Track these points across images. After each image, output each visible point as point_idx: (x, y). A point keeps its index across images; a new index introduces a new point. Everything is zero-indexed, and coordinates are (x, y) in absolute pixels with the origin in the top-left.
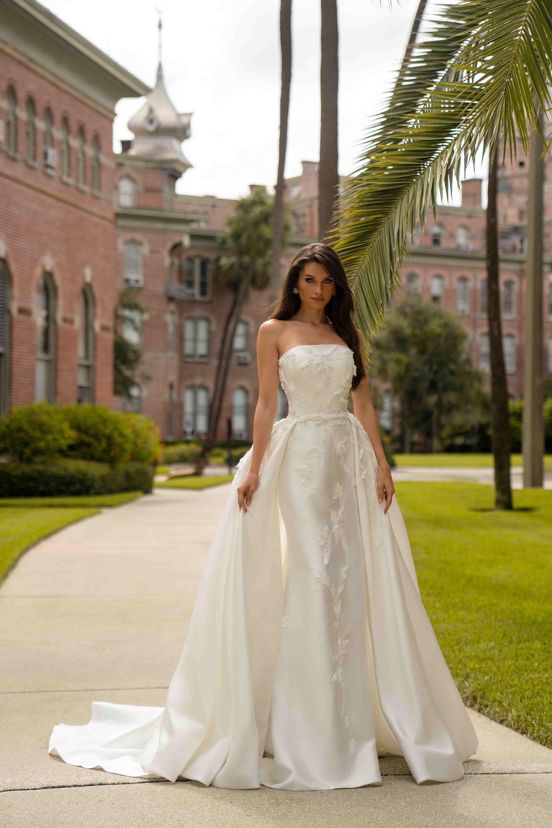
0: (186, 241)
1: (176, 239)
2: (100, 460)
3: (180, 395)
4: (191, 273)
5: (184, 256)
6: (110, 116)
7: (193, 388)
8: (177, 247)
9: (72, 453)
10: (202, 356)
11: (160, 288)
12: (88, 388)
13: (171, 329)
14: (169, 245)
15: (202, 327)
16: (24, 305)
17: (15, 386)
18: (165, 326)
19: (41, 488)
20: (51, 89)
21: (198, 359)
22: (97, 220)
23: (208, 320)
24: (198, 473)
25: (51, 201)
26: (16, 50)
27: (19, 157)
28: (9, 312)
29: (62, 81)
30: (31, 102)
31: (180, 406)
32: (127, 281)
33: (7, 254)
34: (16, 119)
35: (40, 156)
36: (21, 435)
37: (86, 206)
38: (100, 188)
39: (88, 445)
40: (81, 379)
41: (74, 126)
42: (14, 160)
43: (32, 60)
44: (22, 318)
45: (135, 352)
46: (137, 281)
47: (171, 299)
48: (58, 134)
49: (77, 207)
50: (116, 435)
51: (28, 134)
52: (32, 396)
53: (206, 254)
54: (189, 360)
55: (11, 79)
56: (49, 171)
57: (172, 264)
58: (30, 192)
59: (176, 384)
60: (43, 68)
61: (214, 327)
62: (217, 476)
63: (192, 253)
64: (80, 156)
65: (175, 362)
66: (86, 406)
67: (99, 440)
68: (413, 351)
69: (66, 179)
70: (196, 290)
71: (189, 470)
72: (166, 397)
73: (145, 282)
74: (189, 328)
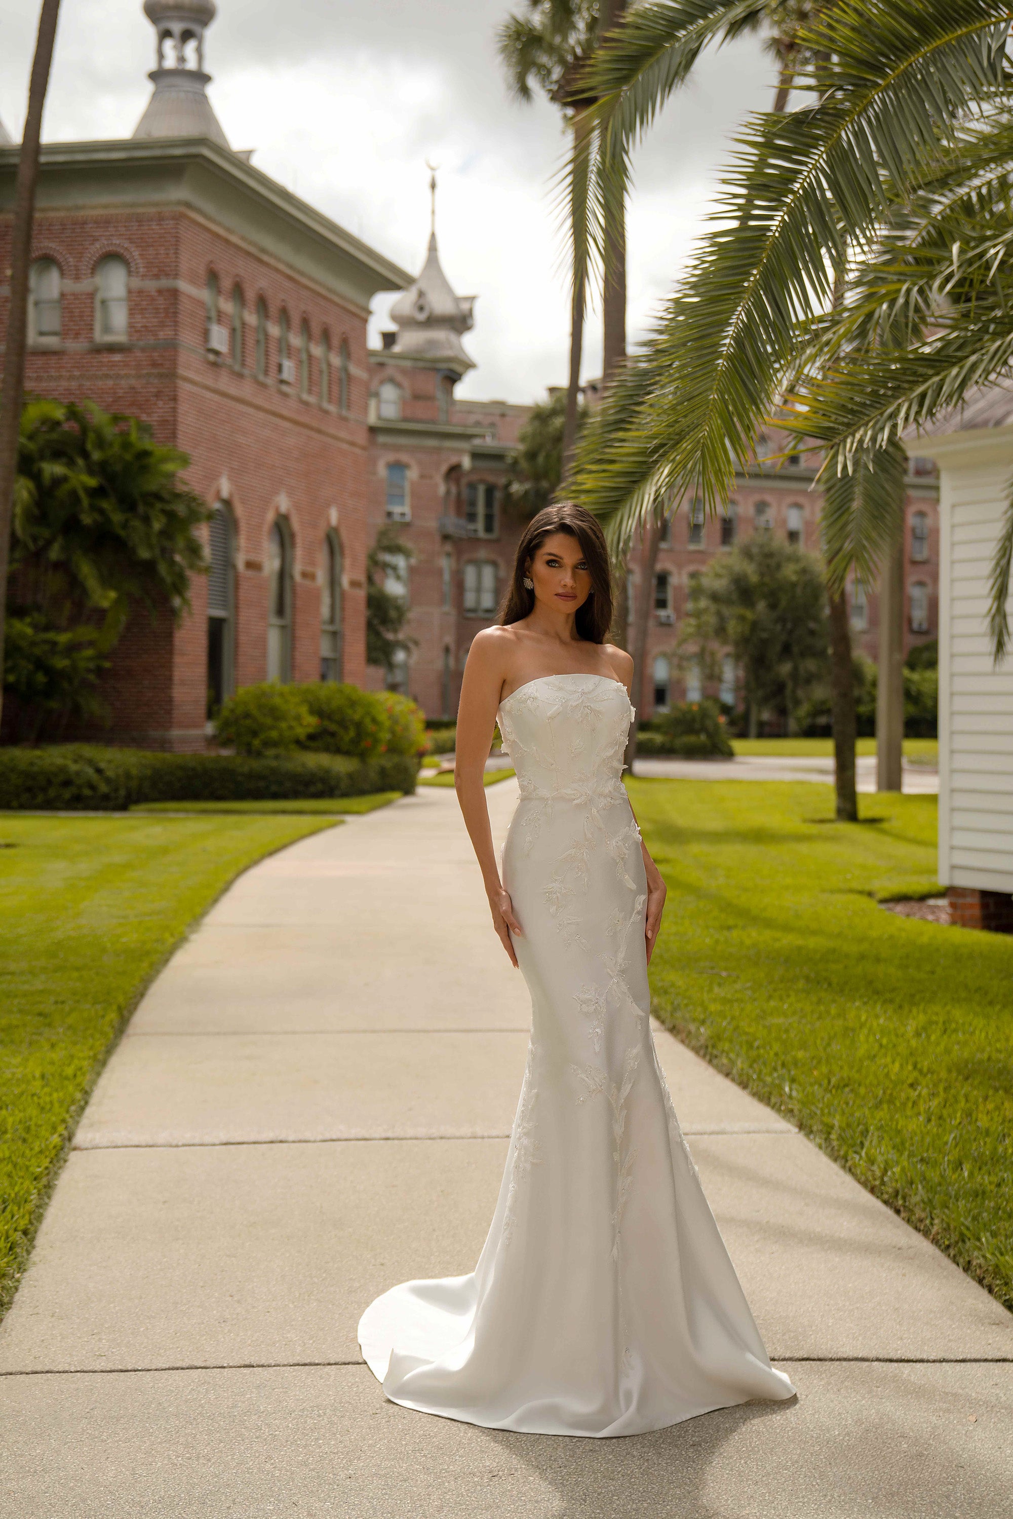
0: (466, 462)
1: (454, 460)
2: (347, 753)
3: (458, 661)
4: (473, 503)
5: (464, 481)
6: (363, 314)
8: (454, 471)
9: (312, 744)
10: (488, 611)
11: (431, 524)
12: (335, 660)
13: (447, 577)
14: (444, 468)
15: (488, 573)
16: (252, 557)
17: (242, 659)
18: (440, 572)
19: (274, 788)
20: (288, 284)
21: (481, 614)
22: (345, 446)
23: (494, 564)
25: (287, 425)
26: (243, 238)
27: (246, 372)
28: (234, 567)
29: (302, 273)
30: (262, 303)
32: (389, 514)
33: (231, 495)
34: (244, 324)
35: (273, 369)
36: (248, 722)
37: (332, 431)
38: (349, 407)
39: (333, 734)
40: (325, 649)
41: (316, 329)
42: (240, 376)
43: (263, 250)
44: (250, 573)
45: (398, 609)
46: (403, 515)
47: (446, 537)
48: (296, 340)
49: (319, 431)
50: (367, 721)
51: (258, 342)
52: (262, 672)
53: (491, 479)
54: (471, 615)
55: (237, 275)
56: (285, 388)
57: (448, 492)
58: (261, 415)
59: (453, 647)
60: (279, 259)
61: (502, 573)
62: (499, 769)
63: (474, 477)
64: (324, 367)
65: (452, 619)
66: (332, 684)
67: (346, 728)
68: (761, 606)
69: (305, 397)
70: (480, 525)
72: (439, 664)
73: (413, 515)
74: (470, 574)
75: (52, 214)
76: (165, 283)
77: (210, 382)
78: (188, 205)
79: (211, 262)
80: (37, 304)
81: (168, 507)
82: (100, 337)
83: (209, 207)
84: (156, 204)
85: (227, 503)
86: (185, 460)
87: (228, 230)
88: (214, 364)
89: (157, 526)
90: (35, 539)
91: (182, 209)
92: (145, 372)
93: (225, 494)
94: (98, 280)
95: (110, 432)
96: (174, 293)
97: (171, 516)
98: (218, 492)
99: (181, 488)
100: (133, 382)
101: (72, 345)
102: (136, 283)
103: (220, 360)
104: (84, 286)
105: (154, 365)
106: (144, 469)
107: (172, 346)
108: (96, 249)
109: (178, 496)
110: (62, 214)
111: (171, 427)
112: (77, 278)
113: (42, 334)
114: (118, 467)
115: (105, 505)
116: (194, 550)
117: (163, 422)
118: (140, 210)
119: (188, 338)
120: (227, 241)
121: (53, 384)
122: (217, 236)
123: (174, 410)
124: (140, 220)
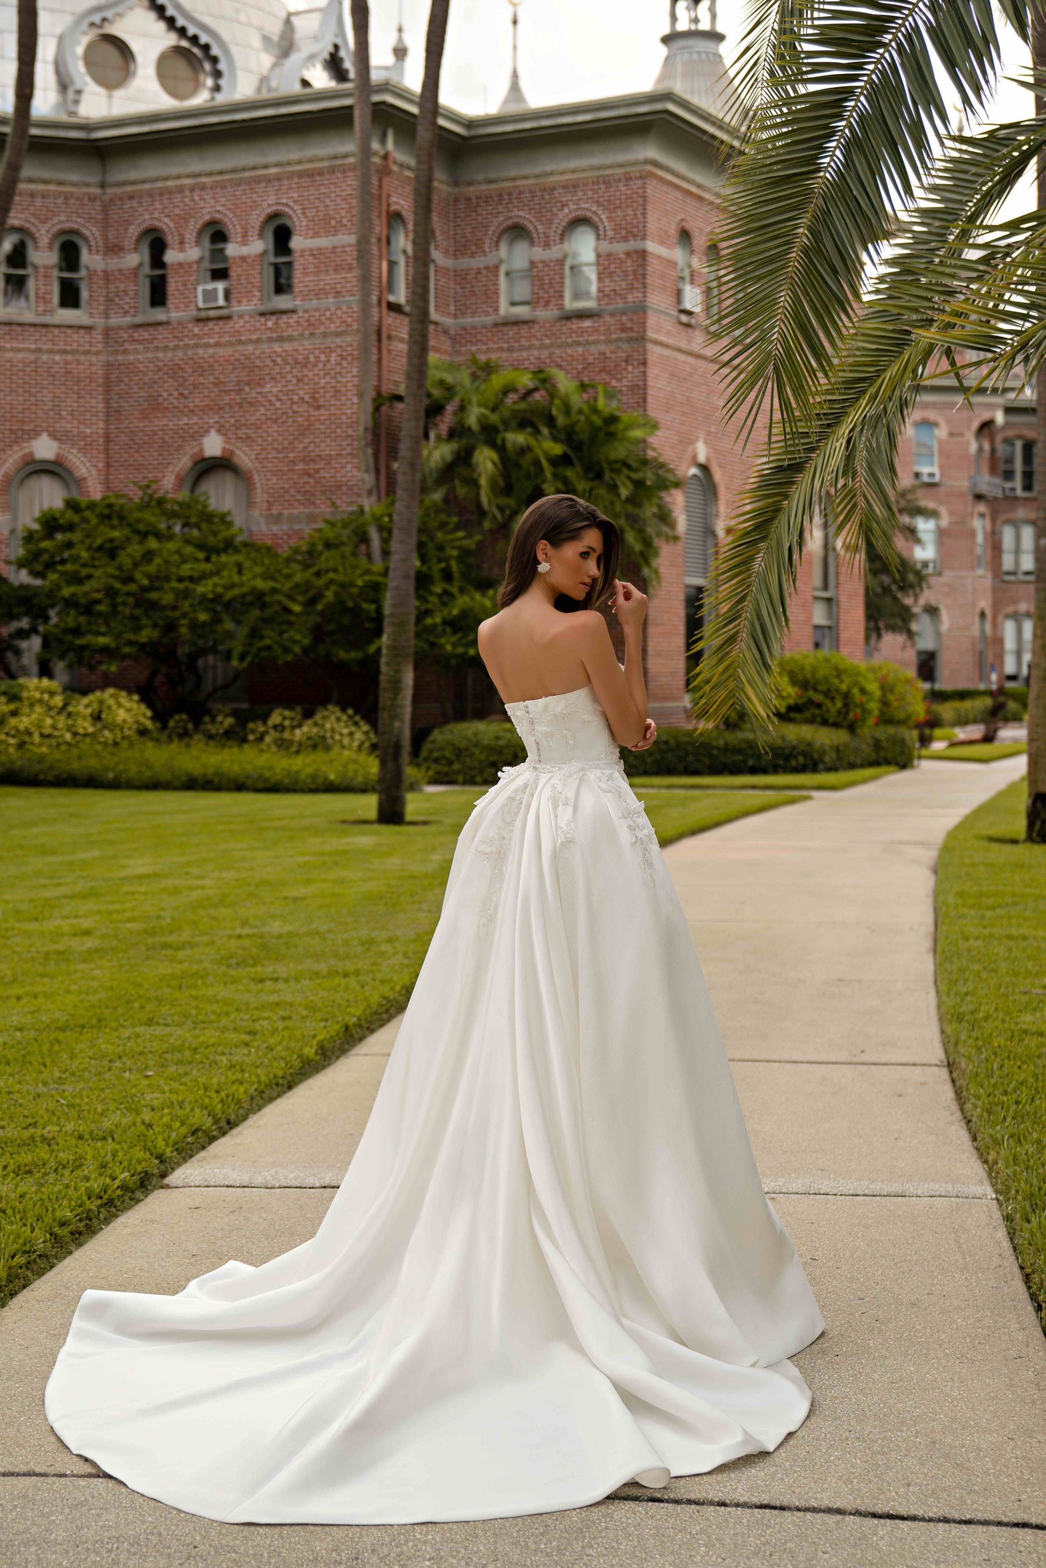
0: (1000, 418)
1: (986, 416)
2: (836, 725)
3: (995, 625)
4: (1010, 461)
5: (999, 438)
7: (1015, 616)
8: (986, 427)
9: (798, 716)
10: (1027, 573)
11: (963, 483)
12: (830, 627)
13: (980, 538)
14: (976, 425)
15: (1028, 534)
16: (732, 523)
18: (972, 534)
19: (751, 763)
21: (1021, 577)
23: (1034, 523)
24: (989, 738)
28: (714, 534)
31: (999, 641)
32: (917, 475)
33: (708, 459)
39: (819, 706)
40: (819, 616)
45: (918, 574)
46: (932, 475)
47: (979, 497)
50: (856, 691)
53: (1030, 434)
54: (1007, 578)
57: (980, 449)
59: (989, 612)
63: (1010, 433)
65: (988, 582)
66: (824, 653)
67: (833, 699)
70: (1018, 483)
71: (976, 731)
72: (975, 630)
73: (942, 475)
74: (1008, 535)
75: (520, 183)
76: (633, 245)
77: (683, 345)
78: (655, 163)
79: (682, 220)
80: (507, 274)
81: (634, 476)
82: (570, 304)
83: (679, 165)
84: (622, 165)
85: (704, 468)
86: (655, 426)
87: (699, 186)
88: (688, 325)
89: (624, 492)
91: (649, 168)
92: (614, 336)
93: (702, 458)
94: (566, 246)
95: (577, 400)
96: (643, 254)
97: (639, 484)
98: (694, 457)
99: (650, 454)
100: (602, 347)
101: (543, 314)
102: (605, 247)
103: (693, 321)
104: (554, 253)
105: (623, 330)
106: (611, 436)
107: (641, 310)
108: (564, 215)
109: (645, 462)
110: (532, 181)
111: (640, 391)
112: (547, 245)
113: (513, 304)
114: (584, 437)
115: (570, 473)
116: (665, 517)
117: (634, 387)
118: (608, 172)
119: (658, 300)
120: (700, 198)
121: (525, 354)
122: (689, 193)
123: (644, 373)
124: (607, 182)
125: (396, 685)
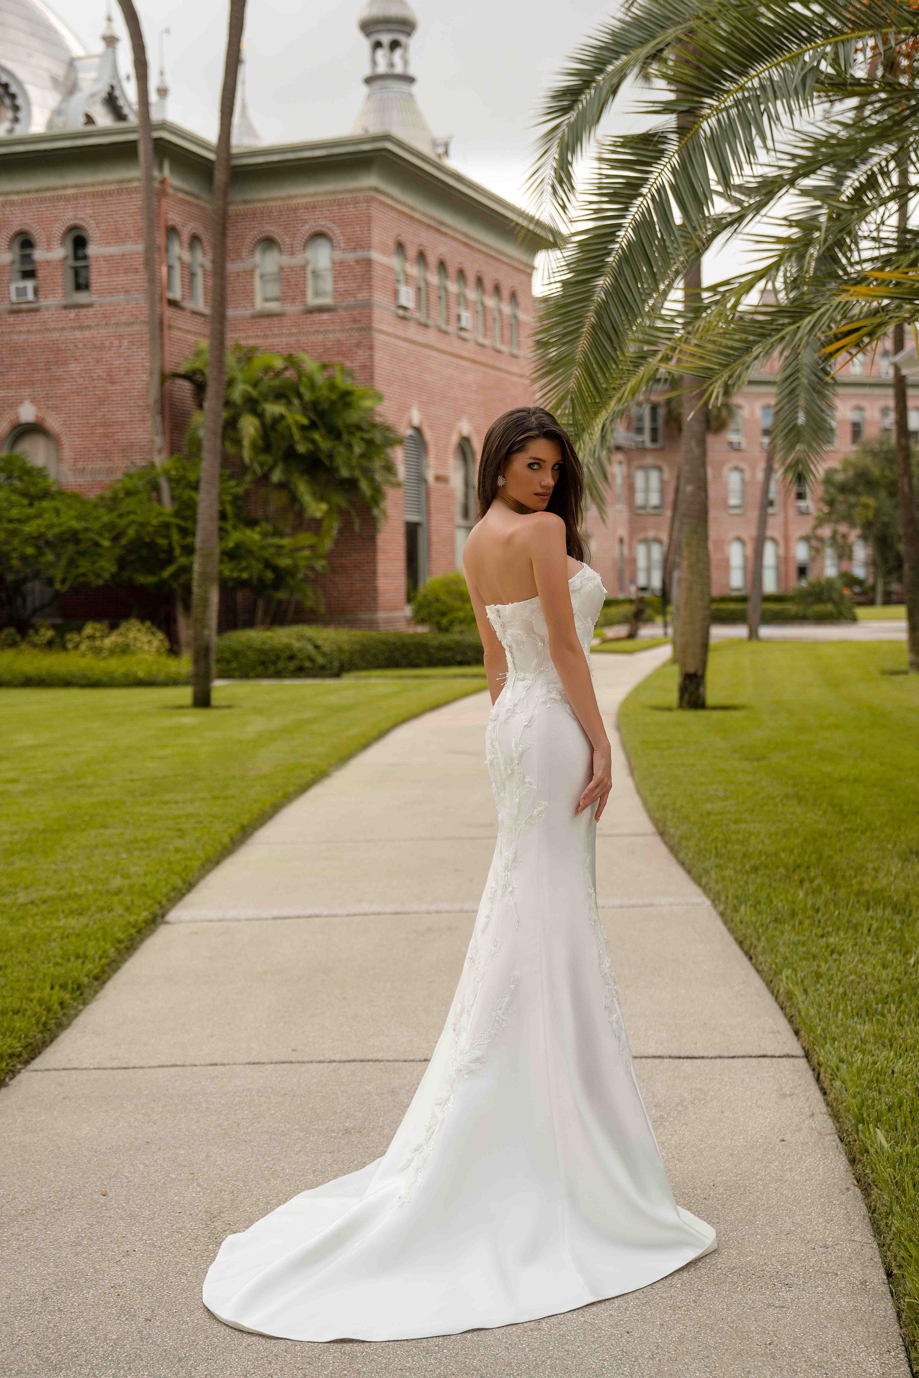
3: (631, 548)
4: (640, 419)
6: (529, 271)
7: (646, 541)
10: (655, 508)
13: (621, 483)
15: (654, 476)
16: (441, 472)
17: (434, 555)
18: (613, 477)
19: (459, 657)
20: (463, 249)
21: (649, 511)
22: (516, 379)
23: (659, 469)
24: (632, 636)
25: (465, 364)
26: (424, 214)
27: (430, 323)
28: (425, 481)
29: (476, 240)
30: (442, 266)
31: (633, 561)
33: (421, 422)
34: (427, 284)
35: (453, 319)
36: (437, 605)
37: (504, 366)
38: (519, 346)
41: (488, 284)
42: (426, 326)
43: (442, 223)
44: (439, 485)
47: (617, 448)
48: (472, 294)
49: (494, 368)
51: (440, 298)
52: (452, 563)
53: (655, 399)
54: (641, 512)
55: (420, 245)
56: (463, 334)
58: (444, 357)
59: (626, 539)
60: (455, 230)
61: (666, 476)
62: (653, 637)
64: (497, 315)
65: (625, 515)
69: (481, 340)
70: (647, 437)
71: (622, 630)
72: (616, 553)
74: (639, 477)
75: (271, 204)
76: (361, 254)
77: (400, 333)
78: (377, 190)
79: (399, 235)
80: (262, 276)
81: (366, 436)
82: (312, 300)
83: (394, 191)
84: (351, 191)
85: (418, 430)
86: (380, 397)
87: (412, 208)
88: (404, 318)
89: (358, 450)
90: (262, 465)
91: (373, 194)
92: (348, 327)
93: (416, 421)
94: (309, 254)
95: (320, 378)
96: (368, 262)
97: (369, 443)
98: (410, 421)
99: (378, 419)
100: (338, 335)
101: (290, 308)
102: (339, 255)
103: (408, 314)
104: (298, 260)
105: (355, 321)
106: (348, 405)
107: (368, 305)
108: (306, 230)
109: (374, 426)
110: (279, 203)
111: (368, 369)
112: (292, 254)
113: (267, 300)
114: (326, 406)
115: (317, 436)
116: (389, 468)
117: (363, 367)
118: (340, 196)
119: (381, 298)
120: (411, 218)
121: (276, 340)
122: (401, 213)
123: (371, 357)
124: (340, 204)
125: (205, 602)
